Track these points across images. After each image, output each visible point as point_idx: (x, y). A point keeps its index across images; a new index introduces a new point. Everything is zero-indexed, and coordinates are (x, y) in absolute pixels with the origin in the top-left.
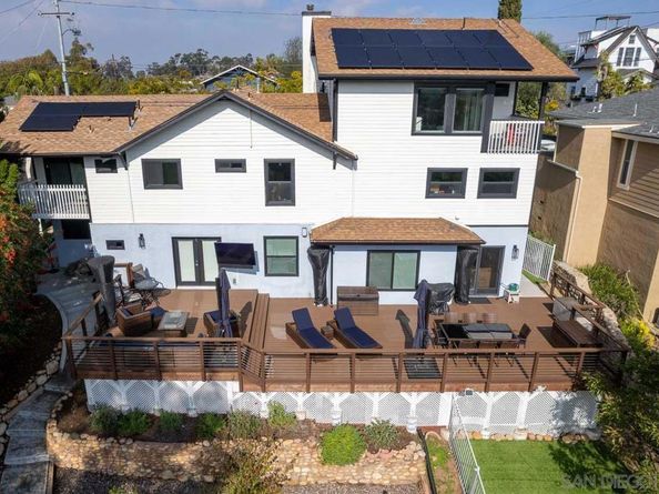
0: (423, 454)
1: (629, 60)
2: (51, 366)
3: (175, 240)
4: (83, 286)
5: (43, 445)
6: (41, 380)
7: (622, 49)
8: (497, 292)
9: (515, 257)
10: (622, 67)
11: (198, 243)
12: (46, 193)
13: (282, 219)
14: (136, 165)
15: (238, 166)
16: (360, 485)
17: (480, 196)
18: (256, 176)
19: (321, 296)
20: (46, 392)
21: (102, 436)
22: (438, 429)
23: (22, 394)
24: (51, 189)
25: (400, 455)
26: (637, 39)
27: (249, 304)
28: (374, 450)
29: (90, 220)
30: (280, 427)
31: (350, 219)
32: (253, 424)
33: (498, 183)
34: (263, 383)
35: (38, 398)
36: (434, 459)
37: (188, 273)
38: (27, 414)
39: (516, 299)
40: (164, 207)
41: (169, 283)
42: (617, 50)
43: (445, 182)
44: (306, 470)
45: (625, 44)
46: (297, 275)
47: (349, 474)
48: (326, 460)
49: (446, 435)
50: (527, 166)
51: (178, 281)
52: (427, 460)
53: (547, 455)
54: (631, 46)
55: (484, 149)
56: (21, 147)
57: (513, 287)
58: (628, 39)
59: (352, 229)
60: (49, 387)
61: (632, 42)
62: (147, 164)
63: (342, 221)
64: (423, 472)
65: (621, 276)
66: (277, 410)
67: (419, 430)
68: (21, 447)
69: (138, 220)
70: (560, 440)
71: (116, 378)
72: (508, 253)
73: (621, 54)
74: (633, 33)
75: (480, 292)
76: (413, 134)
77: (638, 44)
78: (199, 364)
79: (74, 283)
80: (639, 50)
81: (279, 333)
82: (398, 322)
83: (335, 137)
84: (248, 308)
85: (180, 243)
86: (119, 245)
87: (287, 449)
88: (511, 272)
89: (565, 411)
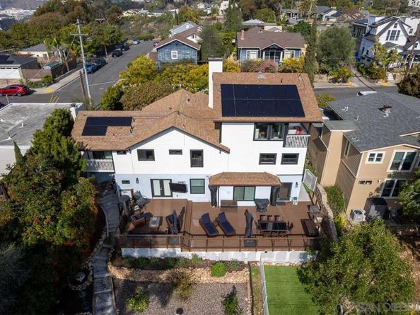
0: (248, 273)
1: (392, 38)
2: (104, 237)
3: (152, 181)
4: (111, 195)
5: (107, 270)
6: (101, 243)
7: (389, 31)
8: (289, 199)
9: (296, 187)
10: (388, 41)
11: (161, 182)
12: (95, 163)
13: (198, 172)
14: (135, 152)
15: (179, 152)
16: (225, 283)
17: (282, 164)
18: (187, 156)
19: (214, 202)
20: (103, 248)
21: (129, 268)
22: (256, 262)
23: (95, 250)
24: (97, 160)
25: (240, 273)
26: (398, 26)
27: (184, 208)
28: (230, 272)
29: (115, 173)
30: (196, 264)
31: (227, 173)
32: (186, 263)
33: (290, 159)
34: (189, 249)
35: (101, 250)
36: (253, 274)
37: (157, 192)
38: (98, 258)
39: (296, 204)
40: (146, 168)
41: (149, 196)
42: (387, 32)
43: (267, 158)
44: (205, 279)
45: (392, 28)
46: (204, 193)
47: (221, 280)
48: (213, 275)
49: (259, 264)
50: (302, 152)
51: (153, 195)
52: (250, 274)
53: (295, 271)
54: (395, 29)
55: (284, 146)
56: (84, 145)
57: (295, 198)
58: (393, 26)
59: (228, 178)
60: (104, 246)
61: (395, 27)
62: (139, 151)
63: (223, 173)
64: (248, 279)
65: (341, 193)
66: (195, 256)
67: (249, 262)
68: (99, 271)
69: (136, 173)
70: (301, 266)
71: (134, 248)
72: (294, 185)
73: (389, 33)
74: (396, 22)
75: (281, 199)
76: (254, 140)
77: (399, 28)
78: (166, 243)
79: (107, 194)
80: (399, 31)
81: (196, 223)
82: (245, 216)
83: (220, 141)
84: (183, 211)
85: (154, 181)
86: (127, 182)
87: (199, 271)
88: (295, 192)
89: (304, 256)
